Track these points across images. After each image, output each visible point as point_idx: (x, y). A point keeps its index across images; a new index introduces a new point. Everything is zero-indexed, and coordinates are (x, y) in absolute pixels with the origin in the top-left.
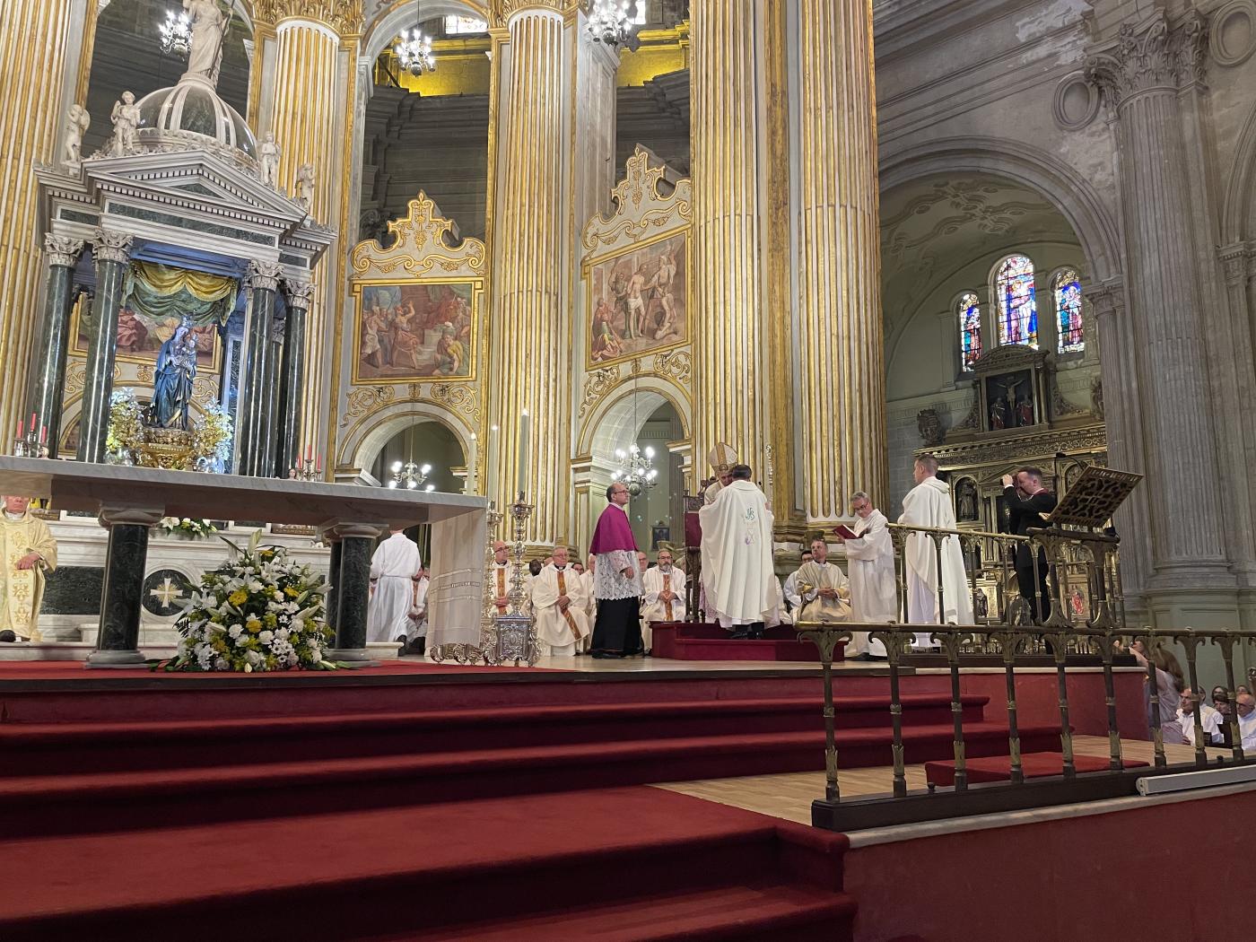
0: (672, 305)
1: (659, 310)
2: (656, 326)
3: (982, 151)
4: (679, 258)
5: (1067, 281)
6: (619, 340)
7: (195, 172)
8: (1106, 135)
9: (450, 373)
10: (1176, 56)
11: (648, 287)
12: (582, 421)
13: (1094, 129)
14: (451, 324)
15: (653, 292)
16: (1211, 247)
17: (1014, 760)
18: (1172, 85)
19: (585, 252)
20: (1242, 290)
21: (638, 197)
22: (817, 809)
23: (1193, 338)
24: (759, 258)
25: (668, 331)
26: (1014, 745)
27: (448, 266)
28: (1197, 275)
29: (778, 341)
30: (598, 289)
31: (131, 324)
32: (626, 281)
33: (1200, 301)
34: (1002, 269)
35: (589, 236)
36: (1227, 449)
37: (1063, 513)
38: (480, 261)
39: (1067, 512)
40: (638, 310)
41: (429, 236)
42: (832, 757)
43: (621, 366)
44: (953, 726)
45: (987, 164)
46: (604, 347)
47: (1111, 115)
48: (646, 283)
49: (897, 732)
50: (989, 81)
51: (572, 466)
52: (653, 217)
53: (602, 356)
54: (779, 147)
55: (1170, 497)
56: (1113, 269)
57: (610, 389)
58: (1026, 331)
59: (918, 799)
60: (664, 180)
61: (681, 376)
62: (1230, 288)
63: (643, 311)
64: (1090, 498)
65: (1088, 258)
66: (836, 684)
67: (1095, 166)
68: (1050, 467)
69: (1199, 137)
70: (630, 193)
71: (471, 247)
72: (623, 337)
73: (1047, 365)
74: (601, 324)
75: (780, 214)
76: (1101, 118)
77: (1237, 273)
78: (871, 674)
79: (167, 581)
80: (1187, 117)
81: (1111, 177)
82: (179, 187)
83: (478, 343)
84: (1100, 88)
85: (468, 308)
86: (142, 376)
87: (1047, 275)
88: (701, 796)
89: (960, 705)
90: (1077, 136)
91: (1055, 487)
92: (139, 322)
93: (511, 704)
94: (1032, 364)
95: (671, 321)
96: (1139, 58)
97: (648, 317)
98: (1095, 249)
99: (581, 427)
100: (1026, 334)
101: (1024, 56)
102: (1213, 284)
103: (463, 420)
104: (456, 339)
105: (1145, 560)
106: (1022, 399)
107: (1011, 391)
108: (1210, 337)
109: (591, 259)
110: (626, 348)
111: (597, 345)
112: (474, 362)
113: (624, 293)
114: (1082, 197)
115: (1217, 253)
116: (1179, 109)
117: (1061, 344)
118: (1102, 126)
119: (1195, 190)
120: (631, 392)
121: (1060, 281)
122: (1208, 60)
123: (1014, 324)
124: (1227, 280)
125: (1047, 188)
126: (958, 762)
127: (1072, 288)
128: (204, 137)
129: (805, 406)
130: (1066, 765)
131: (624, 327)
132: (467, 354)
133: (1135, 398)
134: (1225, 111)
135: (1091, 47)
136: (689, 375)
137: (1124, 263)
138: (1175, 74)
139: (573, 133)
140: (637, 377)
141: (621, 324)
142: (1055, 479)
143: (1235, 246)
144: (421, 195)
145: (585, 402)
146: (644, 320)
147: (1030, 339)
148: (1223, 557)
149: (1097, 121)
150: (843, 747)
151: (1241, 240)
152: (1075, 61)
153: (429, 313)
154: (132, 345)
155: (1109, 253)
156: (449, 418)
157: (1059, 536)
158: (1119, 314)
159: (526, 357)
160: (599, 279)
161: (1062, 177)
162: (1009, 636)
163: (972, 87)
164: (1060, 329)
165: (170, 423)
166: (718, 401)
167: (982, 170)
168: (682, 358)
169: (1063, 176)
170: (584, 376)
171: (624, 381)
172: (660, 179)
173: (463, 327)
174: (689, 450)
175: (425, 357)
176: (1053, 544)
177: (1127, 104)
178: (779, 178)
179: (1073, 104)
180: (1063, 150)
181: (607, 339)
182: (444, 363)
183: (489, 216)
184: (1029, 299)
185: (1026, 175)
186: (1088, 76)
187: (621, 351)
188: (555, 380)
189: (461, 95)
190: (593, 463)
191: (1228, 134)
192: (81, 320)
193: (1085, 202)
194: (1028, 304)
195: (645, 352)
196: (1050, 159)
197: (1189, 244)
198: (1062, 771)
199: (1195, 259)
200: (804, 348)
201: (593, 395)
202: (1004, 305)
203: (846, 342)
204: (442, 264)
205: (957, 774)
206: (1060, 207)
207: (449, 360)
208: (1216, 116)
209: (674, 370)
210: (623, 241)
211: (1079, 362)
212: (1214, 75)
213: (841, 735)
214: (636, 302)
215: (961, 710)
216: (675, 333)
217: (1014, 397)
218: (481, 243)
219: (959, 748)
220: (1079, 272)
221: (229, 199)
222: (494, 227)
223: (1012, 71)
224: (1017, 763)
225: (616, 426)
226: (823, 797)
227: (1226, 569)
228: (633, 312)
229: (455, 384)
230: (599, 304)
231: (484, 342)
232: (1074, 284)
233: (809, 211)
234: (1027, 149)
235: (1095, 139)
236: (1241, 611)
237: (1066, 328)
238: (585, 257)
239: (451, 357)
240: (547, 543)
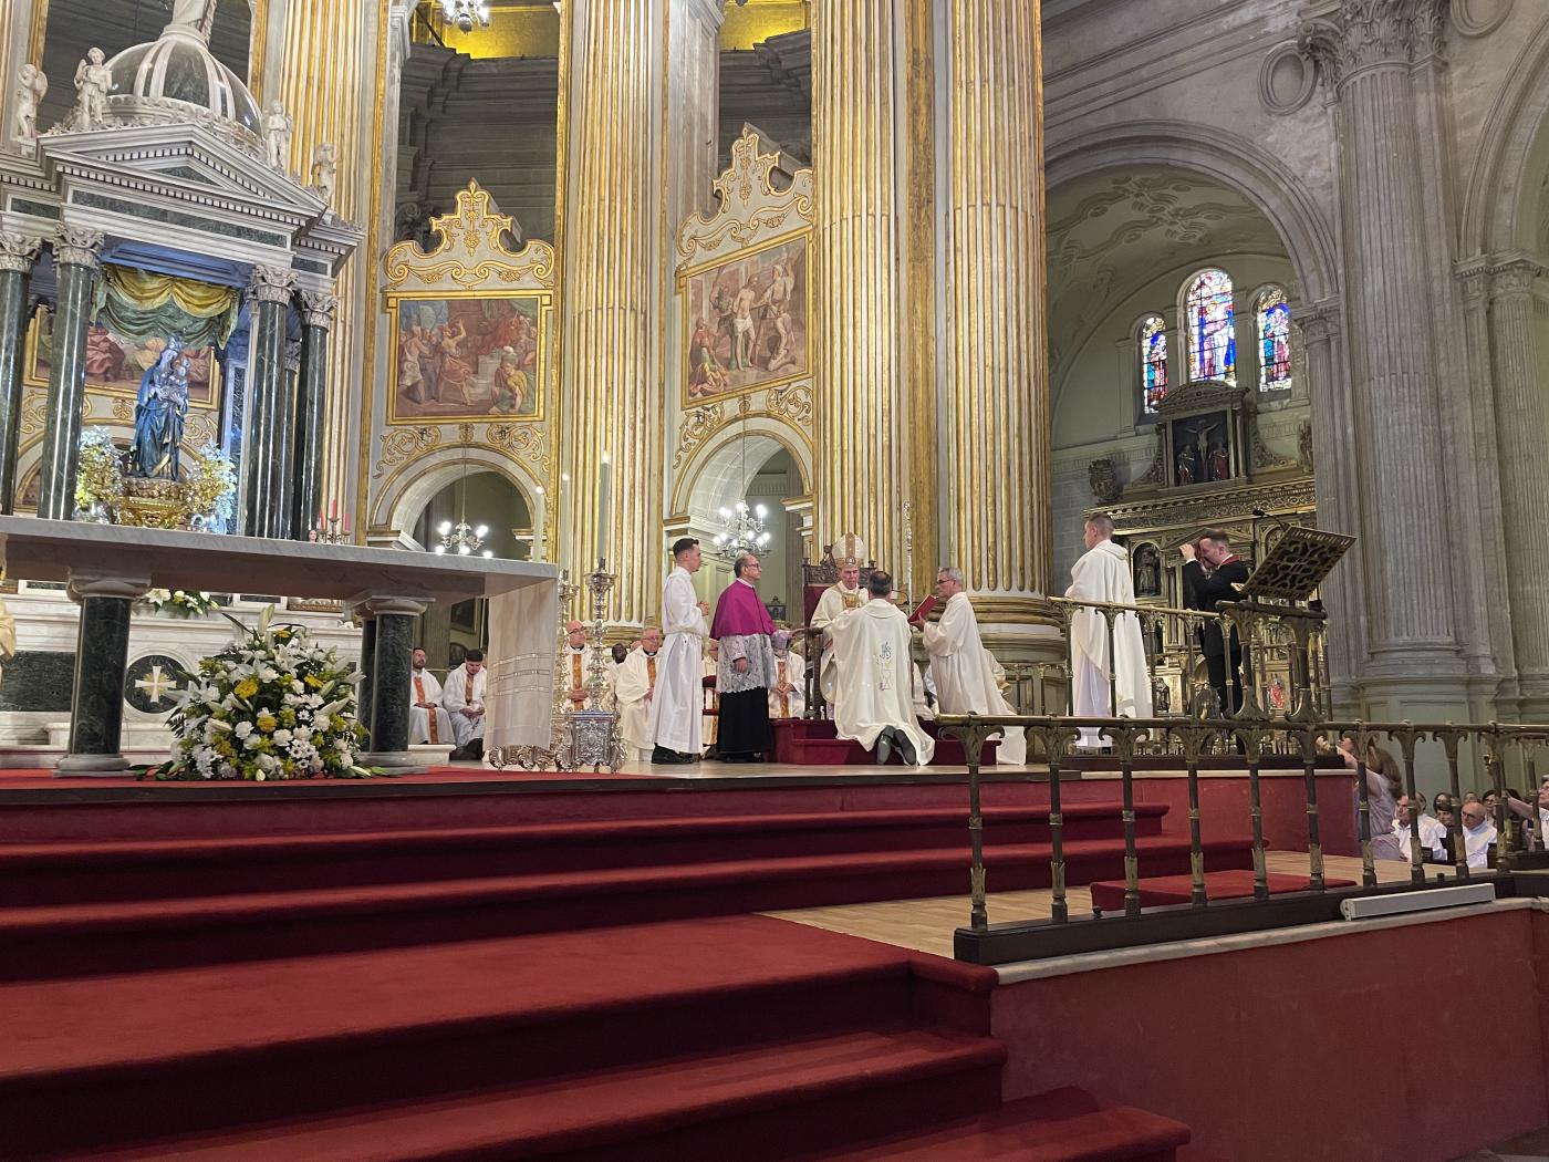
0: (789, 327)
1: (773, 333)
2: (769, 354)
3: (1172, 139)
4: (798, 268)
5: (1272, 303)
6: (723, 371)
7: (182, 151)
8: (1323, 121)
9: (511, 411)
10: (1409, 22)
11: (759, 304)
12: (677, 472)
13: (1309, 112)
14: (511, 349)
15: (766, 310)
16: (1446, 262)
17: (1195, 879)
18: (1405, 59)
19: (680, 260)
20: (1482, 313)
21: (746, 190)
22: (961, 940)
23: (1422, 373)
24: (897, 270)
25: (784, 360)
26: (1197, 861)
27: (509, 276)
28: (1429, 296)
29: (920, 373)
30: (697, 307)
31: (104, 346)
32: (731, 296)
33: (1431, 325)
34: (1194, 287)
35: (685, 239)
36: (1459, 508)
37: (1260, 583)
38: (547, 270)
39: (1265, 582)
40: (746, 334)
41: (482, 236)
42: (978, 877)
43: (727, 404)
44: (1124, 841)
45: (1177, 155)
46: (704, 380)
47: (1330, 96)
48: (758, 298)
49: (1058, 849)
50: (1181, 51)
51: (665, 528)
52: (765, 216)
53: (702, 390)
54: (922, 131)
55: (1390, 567)
56: (1327, 288)
57: (712, 432)
58: (1222, 364)
59: (1082, 925)
60: (779, 170)
61: (800, 417)
62: (1467, 313)
63: (753, 336)
64: (1292, 565)
65: (1298, 273)
66: (985, 792)
67: (1309, 159)
68: (1247, 530)
69: (1435, 126)
70: (736, 185)
71: (537, 251)
72: (728, 367)
73: (1246, 406)
74: (700, 351)
75: (923, 215)
76: (1317, 99)
77: (1477, 294)
78: (1028, 778)
79: (157, 670)
80: (1421, 99)
81: (1328, 174)
82: (163, 171)
83: (545, 375)
84: (1317, 62)
85: (534, 329)
86: (118, 412)
87: (1248, 295)
88: (820, 925)
89: (1132, 814)
90: (1288, 122)
91: (1253, 556)
92: (113, 344)
93: (589, 818)
94: (1229, 405)
95: (788, 347)
96: (1365, 25)
97: (759, 342)
98: (1307, 262)
99: (676, 478)
100: (1221, 367)
101: (1225, 20)
102: (1448, 307)
103: (528, 469)
104: (518, 368)
105: (1359, 641)
106: (1216, 447)
107: (1202, 437)
108: (1442, 370)
109: (688, 268)
110: (731, 380)
111: (696, 377)
112: (542, 397)
113: (729, 312)
114: (1292, 198)
115: (1453, 267)
116: (1411, 90)
117: (1263, 379)
118: (1318, 109)
119: (1428, 191)
120: (738, 436)
121: (1264, 302)
122: (1449, 30)
123: (1207, 355)
124: (1465, 302)
125: (1249, 185)
126: (1131, 882)
127: (1278, 311)
128: (194, 106)
129: (953, 455)
130: (1257, 884)
131: (729, 355)
132: (532, 388)
133: (1351, 446)
134: (1467, 93)
135: (1307, 11)
136: (810, 415)
137: (1341, 280)
138: (1409, 45)
139: (665, 108)
140: (746, 417)
141: (725, 351)
142: (1254, 544)
143: (1476, 260)
144: (473, 185)
145: (681, 449)
146: (755, 345)
147: (1227, 374)
148: (1451, 639)
149: (1311, 103)
150: (992, 867)
151: (1483, 252)
152: (1287, 28)
153: (484, 335)
154: (106, 372)
155: (1323, 268)
156: (511, 467)
157: (1255, 611)
158: (1333, 344)
159: (607, 391)
160: (698, 294)
161: (1270, 174)
162: (1193, 731)
163: (1160, 59)
164: (1263, 362)
165: (155, 472)
166: (846, 448)
167: (1171, 162)
168: (801, 394)
169: (1270, 172)
170: (679, 416)
171: (730, 422)
172: (774, 168)
173: (527, 354)
174: (810, 508)
175: (480, 391)
176: (1246, 621)
177: (1349, 83)
178: (922, 169)
179: (1284, 80)
180: (1270, 139)
181: (708, 369)
182: (503, 397)
183: (559, 212)
184: (1226, 324)
185: (1226, 171)
186: (1301, 45)
187: (725, 385)
188: (644, 421)
189: (523, 58)
190: (691, 525)
191: (1470, 121)
192: (40, 341)
193: (1296, 204)
194: (1224, 331)
195: (756, 386)
196: (1256, 152)
197: (1419, 258)
198: (1253, 892)
199: (1427, 276)
200: (952, 383)
201: (691, 440)
202: (1196, 331)
203: (1002, 375)
204: (500, 273)
205: (1128, 897)
206: (1265, 209)
207: (510, 394)
208: (1457, 98)
209: (792, 408)
210: (728, 246)
211: (1286, 402)
212: (1456, 47)
213: (989, 852)
214: (744, 324)
215: (1133, 820)
216: (794, 363)
217: (1205, 444)
218: (549, 247)
219: (1131, 865)
220: (1287, 291)
221: (227, 187)
222: (566, 226)
223: (1212, 38)
224: (1199, 881)
225: (719, 478)
226: (967, 924)
227: (1454, 653)
228: (740, 336)
229: (519, 424)
230: (698, 325)
231: (554, 372)
232: (1281, 306)
233: (958, 211)
234: (1226, 137)
235: (1309, 126)
236: (1471, 703)
237: (1269, 360)
238: (680, 266)
239: (511, 390)
240: (635, 623)
